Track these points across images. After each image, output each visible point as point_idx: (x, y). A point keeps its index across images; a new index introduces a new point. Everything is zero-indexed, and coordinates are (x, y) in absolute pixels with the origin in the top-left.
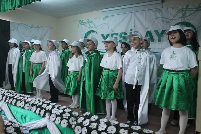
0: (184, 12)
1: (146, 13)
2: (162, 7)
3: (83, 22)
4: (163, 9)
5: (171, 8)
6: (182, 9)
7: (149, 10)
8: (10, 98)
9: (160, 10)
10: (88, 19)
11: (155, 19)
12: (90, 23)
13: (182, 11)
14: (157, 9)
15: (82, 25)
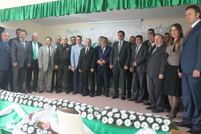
0: (158, 30)
1: (128, 28)
2: (142, 24)
3: (70, 32)
4: (142, 26)
5: (149, 26)
6: (157, 27)
7: (131, 26)
8: (24, 99)
9: (140, 27)
10: (75, 29)
11: (135, 34)
12: (77, 33)
13: (157, 29)
14: (137, 26)
15: (70, 34)
